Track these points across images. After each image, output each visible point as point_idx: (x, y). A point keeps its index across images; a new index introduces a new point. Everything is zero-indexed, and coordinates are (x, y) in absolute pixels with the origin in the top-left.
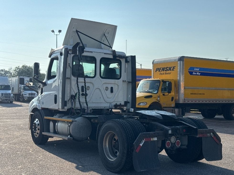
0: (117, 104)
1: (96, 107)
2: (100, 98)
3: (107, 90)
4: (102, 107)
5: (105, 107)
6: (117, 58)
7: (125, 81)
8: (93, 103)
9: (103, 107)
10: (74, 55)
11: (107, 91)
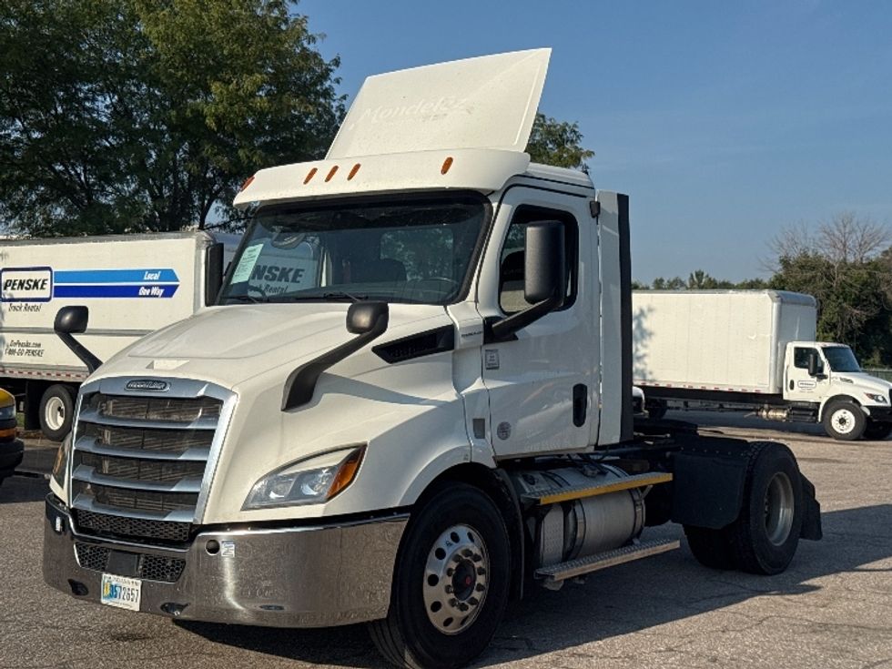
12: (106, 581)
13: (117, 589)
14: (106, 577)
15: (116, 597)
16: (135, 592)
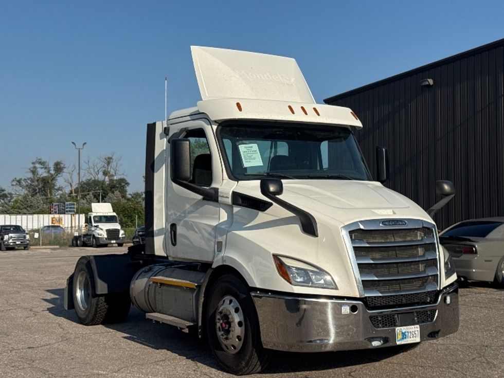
12: (398, 331)
13: (407, 334)
14: (398, 329)
15: (406, 338)
16: (416, 332)
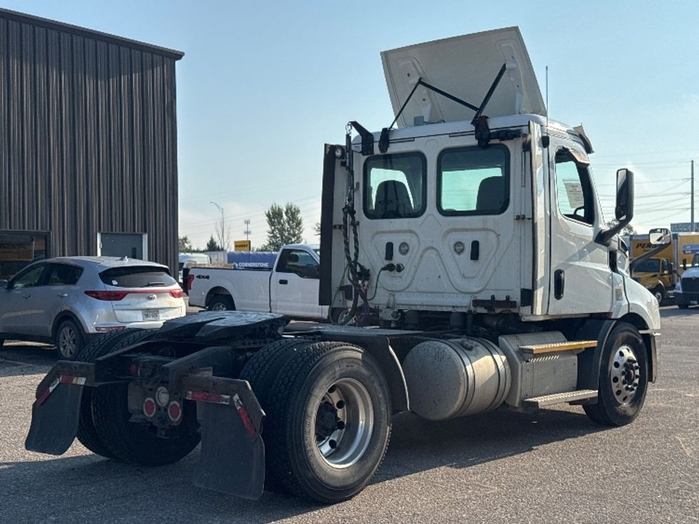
0: (497, 299)
1: (426, 305)
2: (439, 277)
3: (459, 253)
4: (446, 306)
5: (454, 307)
6: (492, 142)
7: (524, 218)
8: (419, 292)
9: (450, 306)
10: (366, 157)
11: (462, 255)
